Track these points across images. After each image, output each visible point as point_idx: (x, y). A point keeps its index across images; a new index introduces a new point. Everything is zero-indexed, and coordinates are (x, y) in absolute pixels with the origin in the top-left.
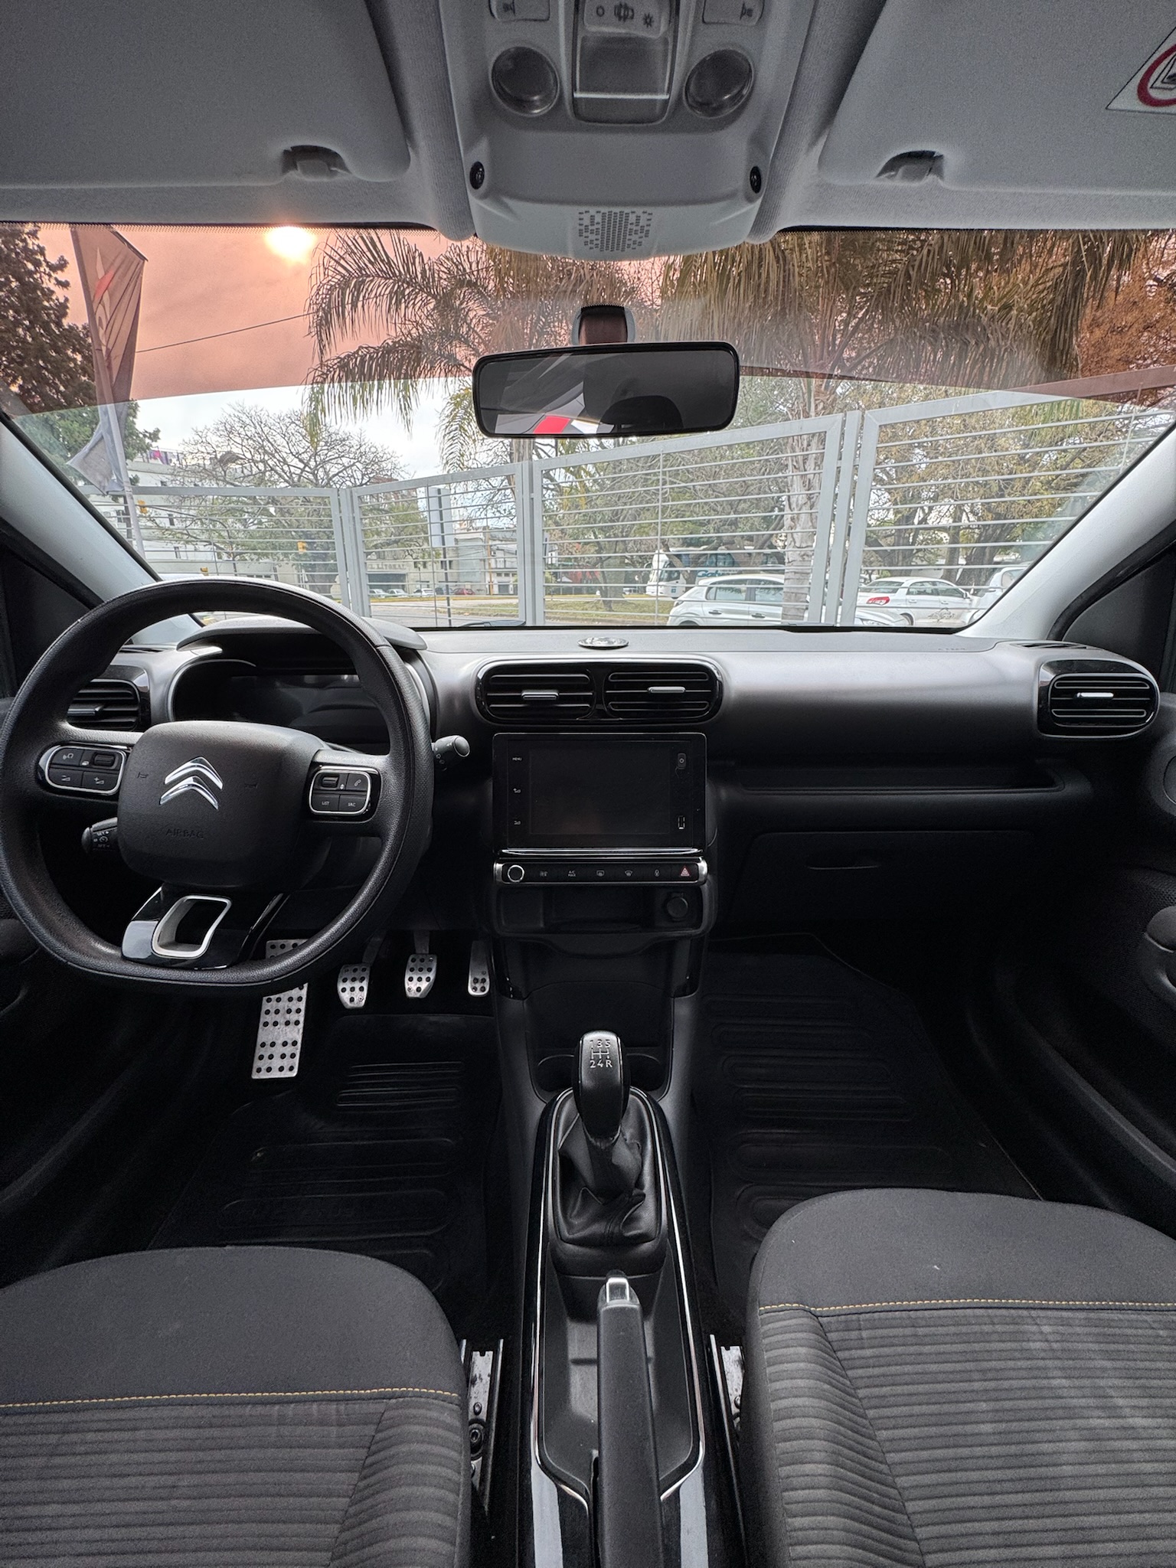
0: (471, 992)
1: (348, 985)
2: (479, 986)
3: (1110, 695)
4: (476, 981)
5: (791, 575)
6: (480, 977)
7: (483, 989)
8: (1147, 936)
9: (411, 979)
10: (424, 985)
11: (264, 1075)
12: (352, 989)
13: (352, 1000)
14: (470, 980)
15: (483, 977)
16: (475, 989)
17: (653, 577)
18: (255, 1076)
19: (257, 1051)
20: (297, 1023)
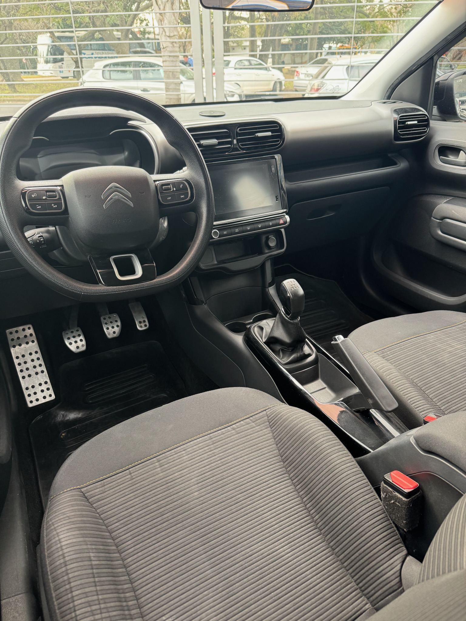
0: (139, 328)
1: (72, 340)
2: (143, 325)
3: (416, 122)
4: (140, 322)
5: (167, 59)
6: (142, 320)
7: (146, 326)
8: (432, 218)
9: (108, 329)
10: (117, 330)
11: (35, 403)
12: (76, 342)
13: (78, 347)
14: (137, 323)
15: (143, 319)
16: (141, 327)
17: (41, 60)
18: (30, 405)
19: (25, 393)
20: (42, 372)
